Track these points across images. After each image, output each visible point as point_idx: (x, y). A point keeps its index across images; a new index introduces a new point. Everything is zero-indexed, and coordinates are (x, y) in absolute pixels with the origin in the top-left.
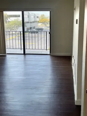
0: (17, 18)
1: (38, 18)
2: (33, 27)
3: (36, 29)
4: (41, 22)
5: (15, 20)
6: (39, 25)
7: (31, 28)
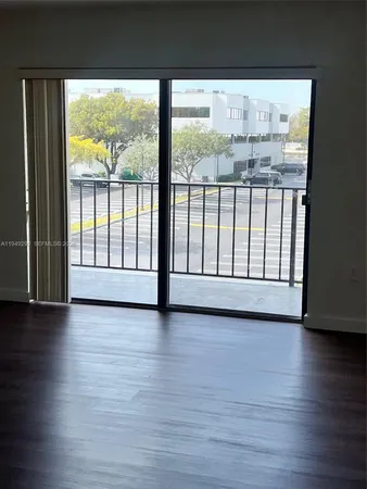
0: (198, 122)
1: (286, 121)
2: (260, 157)
3: (273, 168)
4: (299, 137)
5: (186, 128)
6: (286, 151)
7: (252, 163)
